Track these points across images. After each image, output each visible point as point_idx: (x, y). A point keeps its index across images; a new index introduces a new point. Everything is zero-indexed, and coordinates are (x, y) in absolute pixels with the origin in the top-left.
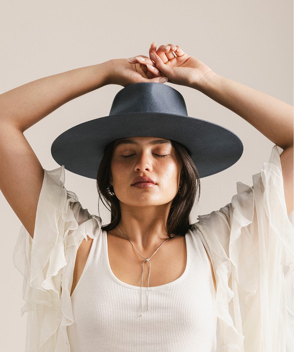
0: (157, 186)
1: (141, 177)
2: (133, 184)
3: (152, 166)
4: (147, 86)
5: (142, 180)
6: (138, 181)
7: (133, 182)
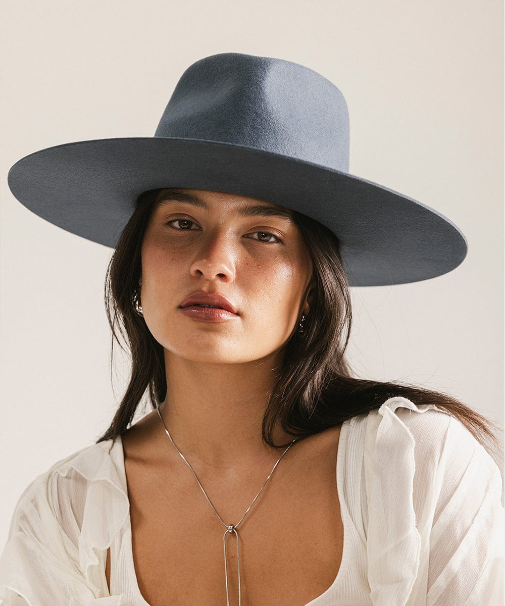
0: (238, 318)
1: (203, 291)
2: (183, 305)
3: (234, 268)
4: (255, 65)
5: (204, 301)
6: (193, 301)
7: (182, 302)
